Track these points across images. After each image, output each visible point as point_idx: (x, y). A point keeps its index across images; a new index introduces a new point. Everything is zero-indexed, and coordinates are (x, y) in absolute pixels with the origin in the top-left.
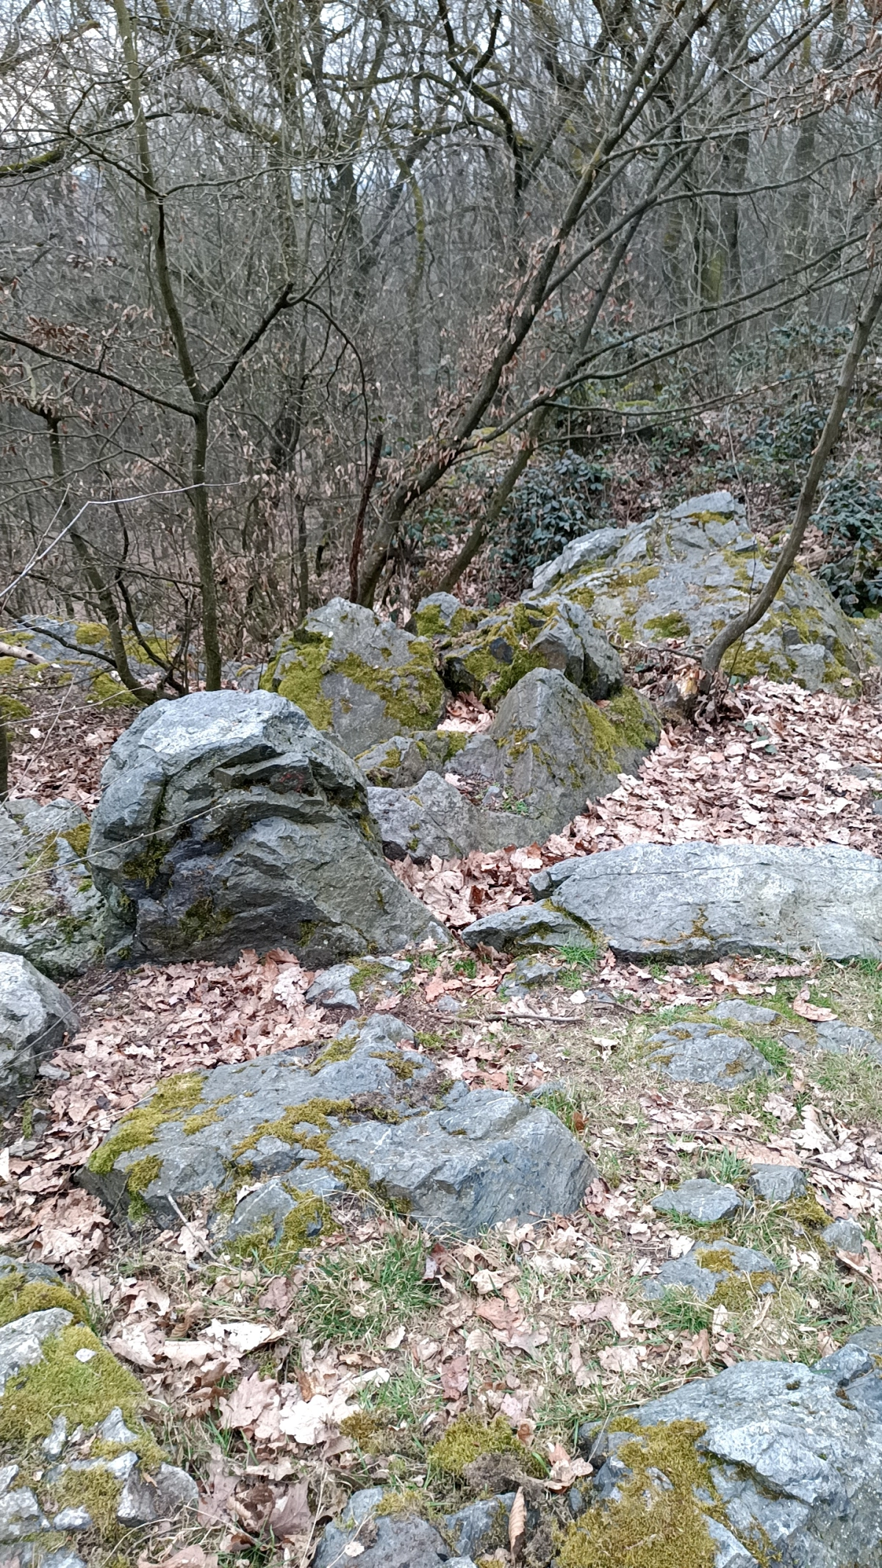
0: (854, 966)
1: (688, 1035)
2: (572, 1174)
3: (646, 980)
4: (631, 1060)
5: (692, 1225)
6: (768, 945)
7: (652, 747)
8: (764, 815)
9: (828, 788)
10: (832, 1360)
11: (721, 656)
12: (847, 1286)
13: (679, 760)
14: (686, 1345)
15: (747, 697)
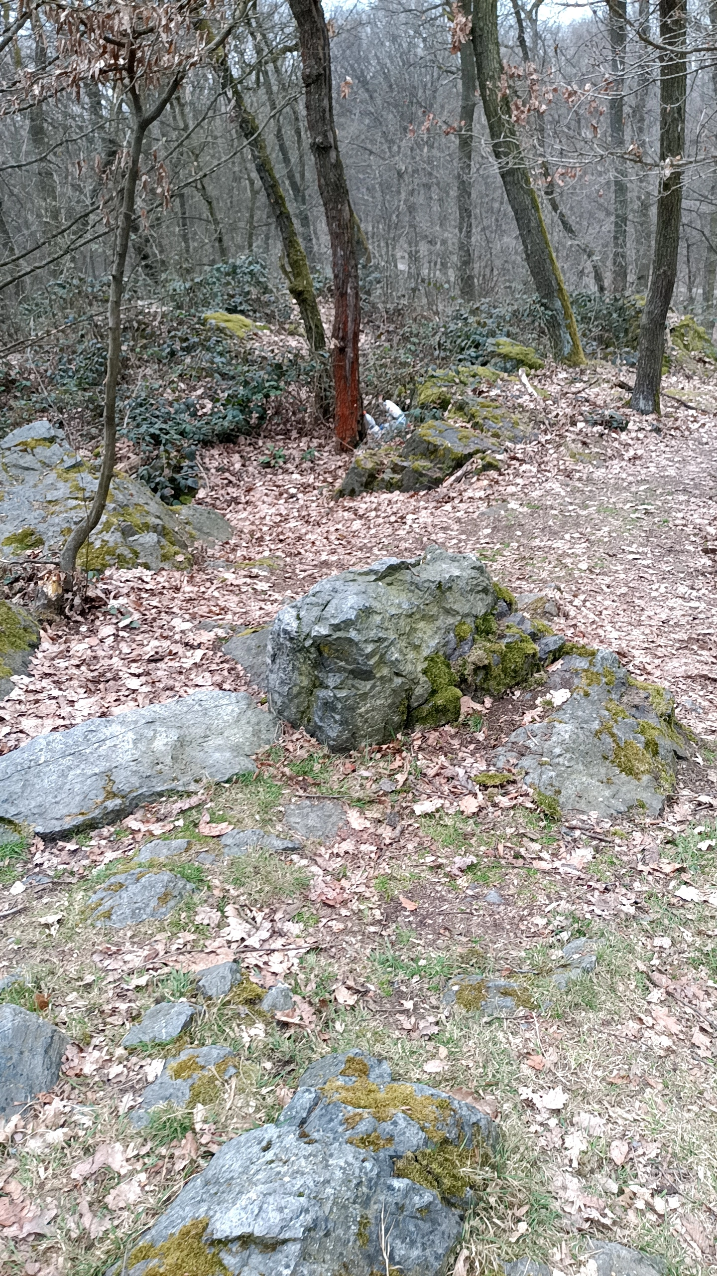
0: (236, 782)
1: (121, 885)
2: (46, 1052)
3: (75, 851)
4: (77, 926)
5: (160, 1047)
6: (168, 787)
7: (35, 646)
8: (143, 679)
9: (187, 644)
10: (291, 1108)
11: (74, 558)
12: (289, 1038)
13: (61, 652)
14: (177, 1153)
15: (105, 587)
